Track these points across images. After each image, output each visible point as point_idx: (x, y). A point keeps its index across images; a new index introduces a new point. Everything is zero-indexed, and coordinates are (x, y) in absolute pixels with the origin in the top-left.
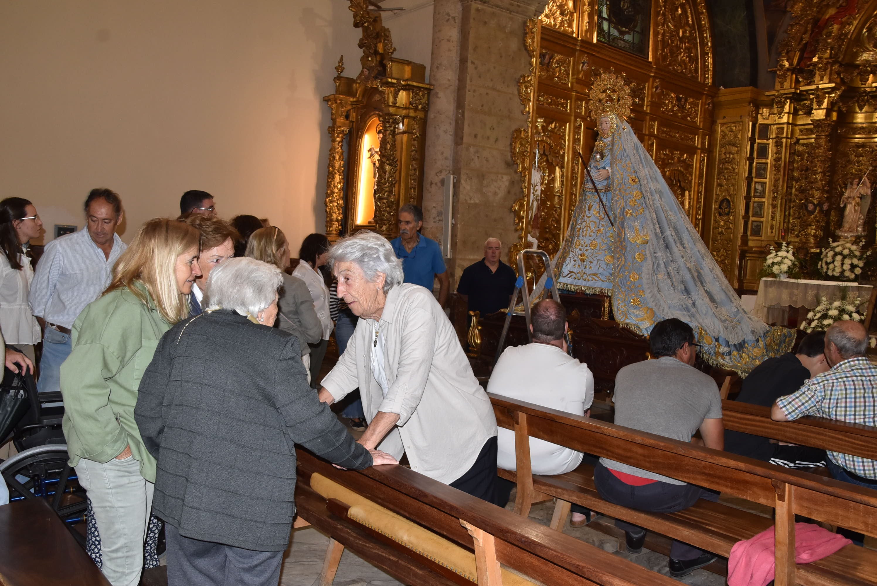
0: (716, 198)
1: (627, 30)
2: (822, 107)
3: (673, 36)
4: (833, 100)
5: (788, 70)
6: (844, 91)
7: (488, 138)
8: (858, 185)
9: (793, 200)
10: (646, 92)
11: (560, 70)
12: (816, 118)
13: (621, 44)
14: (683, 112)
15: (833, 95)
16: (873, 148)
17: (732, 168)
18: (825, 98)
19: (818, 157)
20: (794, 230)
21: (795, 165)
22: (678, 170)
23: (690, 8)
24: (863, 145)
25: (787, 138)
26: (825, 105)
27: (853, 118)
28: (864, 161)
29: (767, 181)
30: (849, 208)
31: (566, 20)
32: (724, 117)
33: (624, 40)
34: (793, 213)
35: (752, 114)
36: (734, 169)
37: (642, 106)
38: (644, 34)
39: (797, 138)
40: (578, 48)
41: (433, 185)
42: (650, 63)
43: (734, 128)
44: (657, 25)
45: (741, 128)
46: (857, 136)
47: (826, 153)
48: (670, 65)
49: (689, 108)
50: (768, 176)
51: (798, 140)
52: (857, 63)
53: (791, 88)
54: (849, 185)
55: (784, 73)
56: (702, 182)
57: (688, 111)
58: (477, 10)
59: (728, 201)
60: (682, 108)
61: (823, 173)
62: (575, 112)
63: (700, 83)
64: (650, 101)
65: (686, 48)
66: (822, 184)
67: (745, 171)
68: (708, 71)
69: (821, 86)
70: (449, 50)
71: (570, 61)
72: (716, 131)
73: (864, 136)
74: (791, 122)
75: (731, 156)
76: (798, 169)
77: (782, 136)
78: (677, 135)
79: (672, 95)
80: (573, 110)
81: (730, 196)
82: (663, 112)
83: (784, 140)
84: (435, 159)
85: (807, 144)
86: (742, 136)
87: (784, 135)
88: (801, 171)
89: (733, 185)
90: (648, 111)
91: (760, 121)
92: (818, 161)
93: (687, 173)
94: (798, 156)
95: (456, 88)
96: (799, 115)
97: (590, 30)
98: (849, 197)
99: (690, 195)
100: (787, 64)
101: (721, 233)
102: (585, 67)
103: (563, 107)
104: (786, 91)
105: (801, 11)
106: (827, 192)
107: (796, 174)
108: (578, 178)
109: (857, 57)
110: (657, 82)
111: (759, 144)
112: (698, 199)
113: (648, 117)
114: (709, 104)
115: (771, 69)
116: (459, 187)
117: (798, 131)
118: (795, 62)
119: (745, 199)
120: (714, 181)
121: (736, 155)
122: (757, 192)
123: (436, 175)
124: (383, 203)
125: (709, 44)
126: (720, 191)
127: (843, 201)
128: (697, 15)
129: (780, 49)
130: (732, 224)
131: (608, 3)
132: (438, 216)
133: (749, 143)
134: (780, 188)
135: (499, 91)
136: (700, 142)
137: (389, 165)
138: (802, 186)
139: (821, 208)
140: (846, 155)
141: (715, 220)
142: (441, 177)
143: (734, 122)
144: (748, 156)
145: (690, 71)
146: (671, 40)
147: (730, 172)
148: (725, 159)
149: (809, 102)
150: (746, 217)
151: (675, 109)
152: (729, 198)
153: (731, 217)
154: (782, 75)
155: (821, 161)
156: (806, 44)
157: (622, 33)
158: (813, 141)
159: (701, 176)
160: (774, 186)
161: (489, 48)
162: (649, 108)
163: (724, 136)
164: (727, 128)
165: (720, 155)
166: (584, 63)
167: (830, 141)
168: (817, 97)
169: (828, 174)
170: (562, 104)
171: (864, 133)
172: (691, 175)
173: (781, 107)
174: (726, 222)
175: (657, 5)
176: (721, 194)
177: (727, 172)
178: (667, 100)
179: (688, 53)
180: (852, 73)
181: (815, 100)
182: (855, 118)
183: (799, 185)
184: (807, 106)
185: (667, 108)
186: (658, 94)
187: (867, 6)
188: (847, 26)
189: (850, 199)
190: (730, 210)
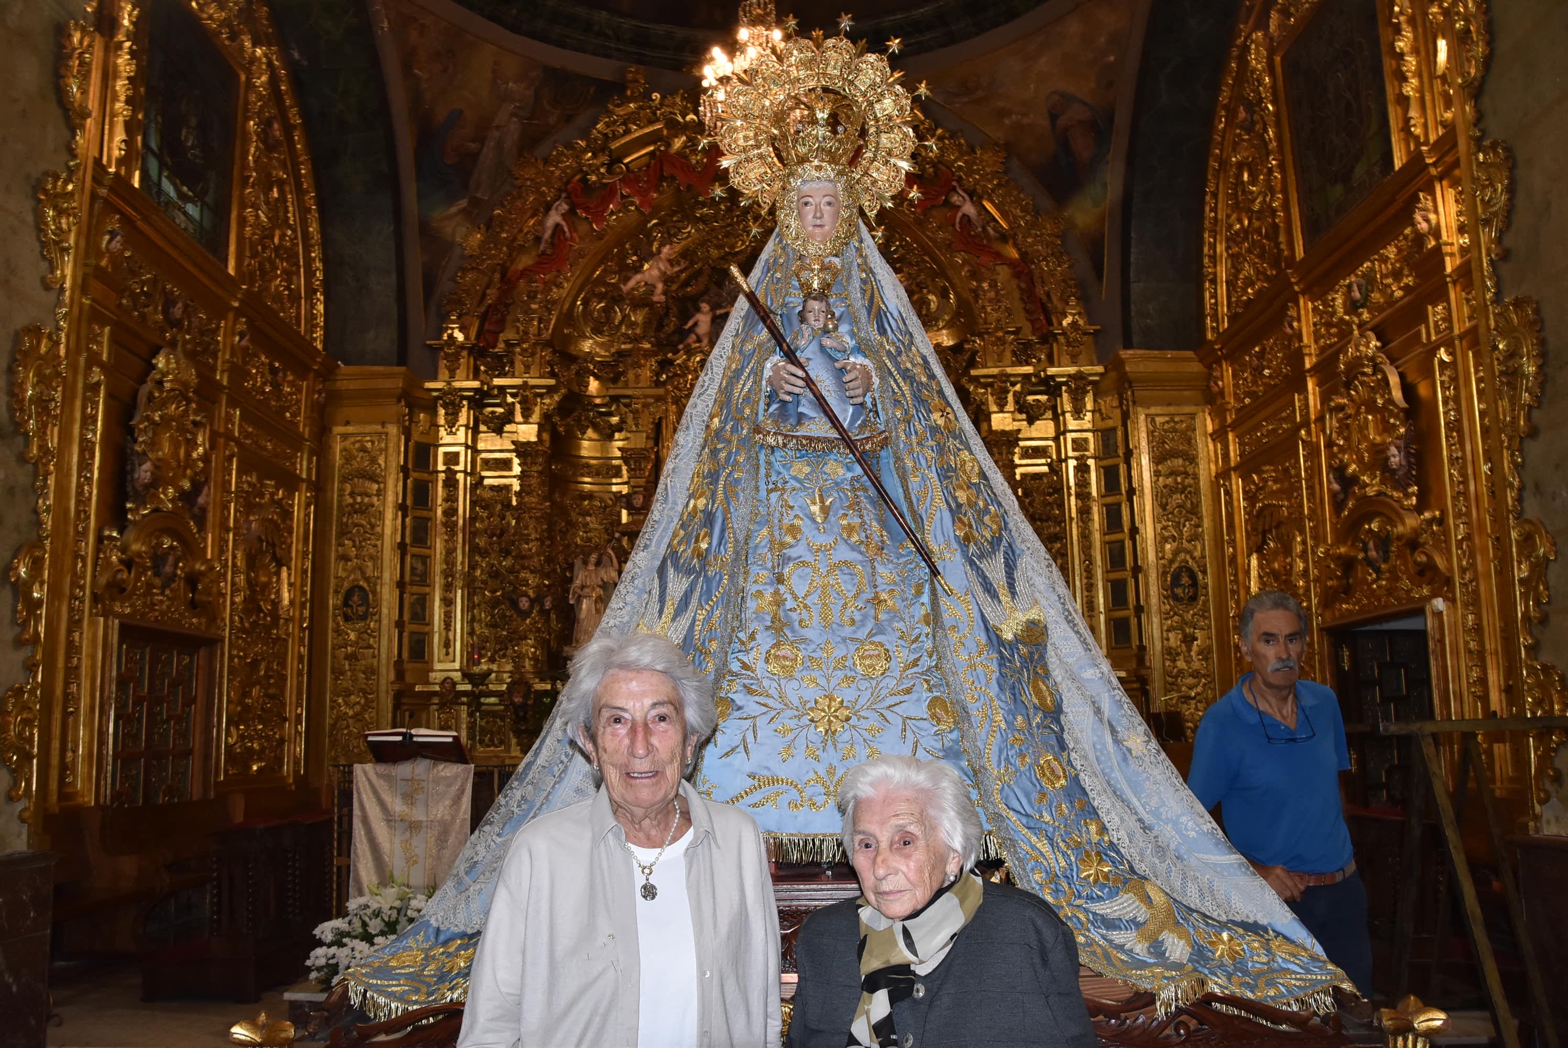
0: (337, 586)
1: (190, 194)
2: (532, 420)
3: (267, 238)
4: (548, 410)
5: (462, 347)
6: (563, 396)
8: (597, 564)
9: (479, 590)
10: (221, 339)
12: (522, 439)
13: (180, 219)
14: (278, 399)
15: (547, 401)
16: (605, 502)
17: (370, 523)
18: (536, 405)
19: (530, 509)
20: (484, 648)
21: (480, 525)
22: (272, 520)
23: (292, 193)
24: (590, 496)
25: (465, 472)
26: (536, 417)
27: (576, 447)
28: (593, 523)
29: (431, 552)
30: (585, 604)
32: (347, 423)
33: (185, 213)
34: (483, 615)
35: (404, 421)
36: (373, 527)
37: (213, 369)
38: (220, 212)
39: (480, 474)
40: (104, 192)
42: (230, 277)
43: (369, 445)
44: (243, 206)
45: (383, 445)
46: (582, 479)
47: (541, 504)
48: (260, 294)
49: (288, 394)
50: (433, 544)
51: (482, 478)
52: (574, 352)
53: (468, 381)
55: (455, 352)
56: (308, 550)
57: (286, 399)
59: (361, 588)
60: (277, 389)
61: (541, 540)
62: (89, 350)
64: (228, 361)
65: (284, 270)
66: (539, 560)
67: (396, 530)
68: (316, 326)
69: (529, 382)
72: (330, 447)
73: (593, 480)
74: (469, 443)
75: (366, 500)
76: (484, 531)
77: (457, 468)
78: (269, 446)
79: (263, 358)
80: (83, 342)
81: (367, 580)
82: (248, 392)
83: (460, 476)
85: (499, 486)
86: (386, 463)
87: (461, 467)
88: (491, 537)
89: (371, 558)
91: (416, 437)
92: (531, 518)
93: (284, 529)
94: (485, 508)
96: (481, 432)
97: (126, 161)
98: (583, 587)
99: (289, 575)
100: (460, 336)
101: (351, 657)
102: (114, 244)
104: (462, 385)
105: (480, 247)
106: (548, 576)
107: (482, 542)
109: (572, 344)
110: (244, 323)
111: (415, 480)
112: (302, 586)
113: (224, 397)
114: (319, 392)
115: (432, 342)
117: (479, 461)
118: (473, 334)
119: (396, 587)
120: (330, 550)
121: (375, 499)
122: (416, 575)
125: (320, 275)
126: (344, 570)
127: (574, 593)
128: (304, 211)
129: (448, 307)
130: (374, 637)
133: (401, 475)
134: (459, 568)
136: (305, 467)
138: (494, 565)
139: (542, 605)
140: (566, 511)
141: (337, 631)
143: (369, 434)
144: (399, 501)
145: (290, 317)
146: (263, 246)
147: (365, 532)
148: (352, 505)
149: (504, 410)
150: (400, 624)
151: (267, 389)
152: (365, 585)
153: (372, 624)
154: (452, 354)
155: (536, 518)
156: (489, 307)
157: (182, 196)
158: (513, 480)
159: (305, 539)
160: (447, 564)
162: (226, 375)
163: (348, 458)
164: (354, 443)
165: (341, 496)
166: (113, 234)
167: (543, 484)
168: (522, 401)
169: (546, 542)
171: (592, 475)
172: (290, 533)
173: (453, 414)
174: (360, 633)
175: (244, 166)
176: (347, 577)
177: (358, 531)
178: (254, 367)
179: (286, 280)
180: (568, 369)
181: (518, 406)
182: (579, 447)
183: (488, 563)
184: (498, 418)
185: (253, 385)
186: (242, 349)
187: (583, 262)
188: (555, 289)
189: (586, 590)
190: (367, 609)
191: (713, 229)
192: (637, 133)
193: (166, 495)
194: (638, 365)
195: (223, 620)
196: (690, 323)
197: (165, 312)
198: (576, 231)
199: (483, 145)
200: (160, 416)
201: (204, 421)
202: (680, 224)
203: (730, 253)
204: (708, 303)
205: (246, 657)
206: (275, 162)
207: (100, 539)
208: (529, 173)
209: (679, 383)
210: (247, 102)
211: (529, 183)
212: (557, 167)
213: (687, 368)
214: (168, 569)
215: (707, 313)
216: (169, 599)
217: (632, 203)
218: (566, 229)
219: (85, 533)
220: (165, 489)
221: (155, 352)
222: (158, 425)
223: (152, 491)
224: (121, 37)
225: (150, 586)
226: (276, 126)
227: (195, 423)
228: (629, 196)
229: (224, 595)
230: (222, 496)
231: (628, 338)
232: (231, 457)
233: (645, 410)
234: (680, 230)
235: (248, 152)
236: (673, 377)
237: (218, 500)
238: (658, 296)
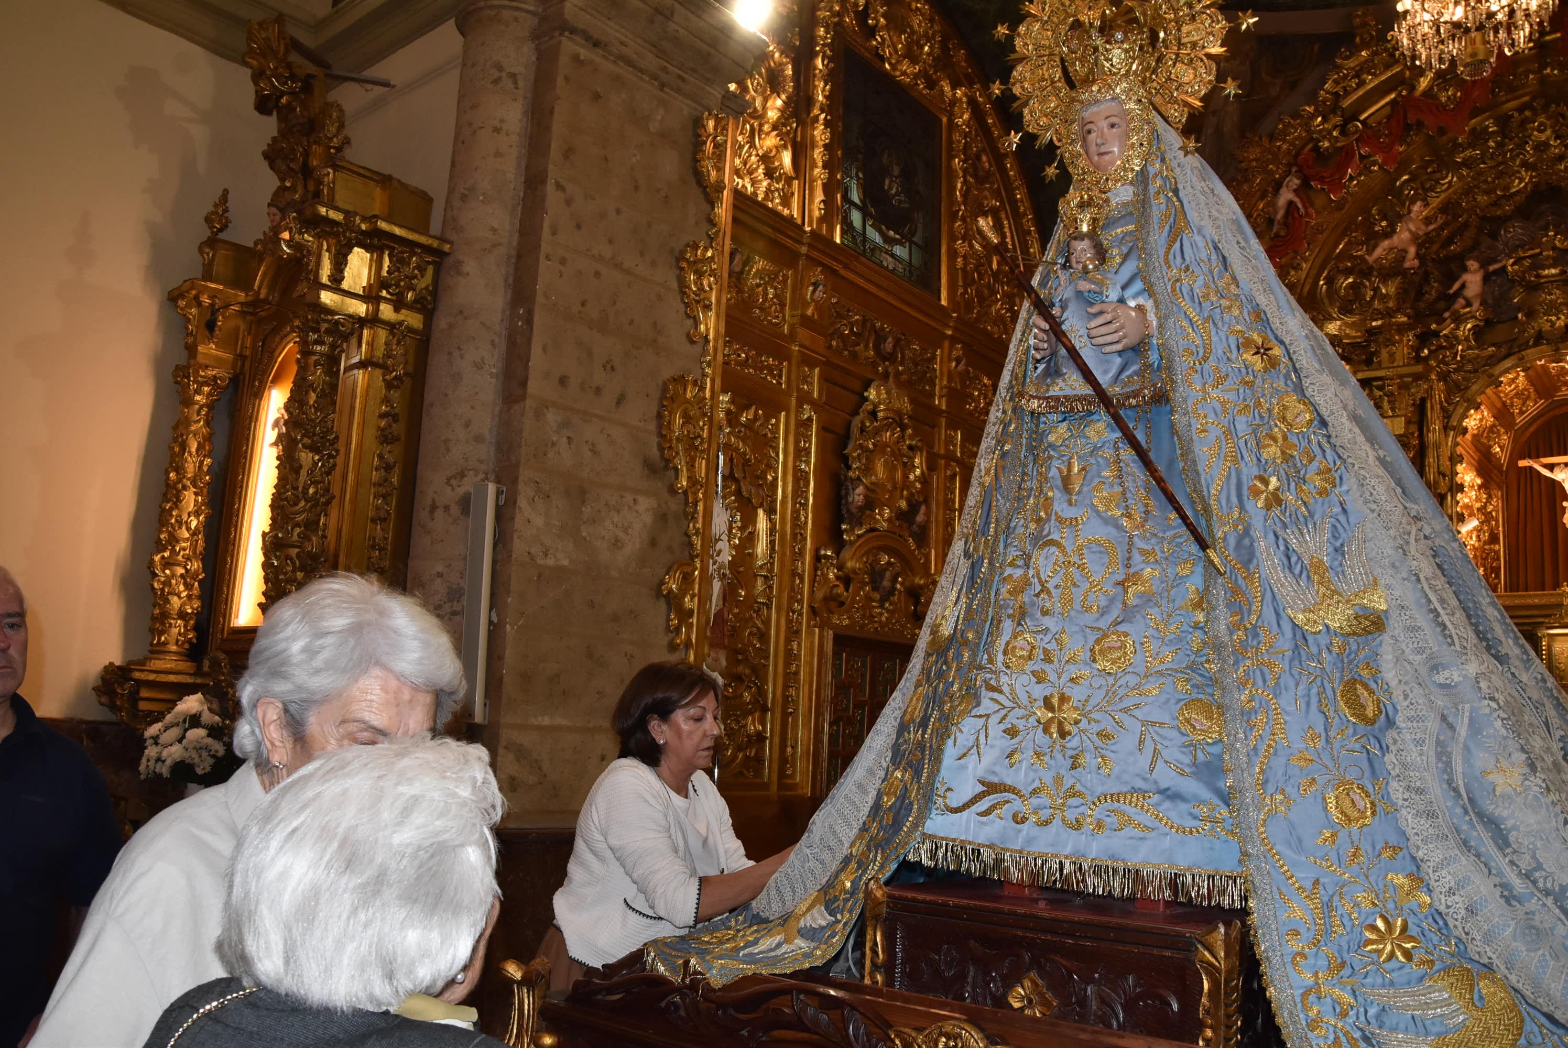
1: (897, 236)
7: (598, 391)
10: (937, 367)
11: (766, 294)
13: (888, 262)
23: (1007, 217)
31: (777, 190)
33: (893, 255)
37: (932, 395)
38: (930, 249)
40: (804, 250)
41: (439, 513)
42: (944, 308)
44: (953, 238)
48: (977, 320)
58: (576, 58)
62: (799, 390)
64: (946, 387)
70: (498, 154)
71: (785, 277)
79: (985, 380)
80: (794, 384)
82: (971, 413)
84: (447, 441)
90: (944, 408)
95: (514, 253)
97: (827, 218)
102: (818, 294)
103: (774, 377)
108: (805, 539)
110: (959, 349)
113: (943, 421)
116: (512, 519)
123: (448, 482)
124: (288, 557)
128: (1021, 234)
131: (861, 175)
132: (450, 600)
135: (628, 272)
137: (313, 449)
142: (461, 491)
146: (979, 273)
157: (887, 240)
161: (606, 159)
162: (944, 400)
166: (816, 285)
170: (770, 369)
175: (952, 200)
178: (976, 389)
185: (976, 407)
186: (960, 373)
187: (1321, 237)
188: (1293, 273)
191: (1480, 173)
192: (1371, 82)
193: (882, 516)
194: (1390, 342)
196: (1456, 286)
197: (877, 348)
198: (1312, 205)
200: (874, 444)
201: (920, 444)
202: (1438, 175)
203: (1501, 198)
204: (1476, 259)
206: (987, 193)
207: (817, 558)
208: (1254, 153)
209: (1444, 357)
210: (950, 142)
211: (1254, 164)
212: (1284, 141)
213: (1456, 338)
214: (886, 583)
215: (1476, 271)
216: (888, 611)
217: (1374, 163)
218: (1300, 205)
219: (801, 553)
220: (881, 510)
221: (866, 387)
222: (872, 451)
223: (868, 512)
224: (816, 111)
225: (869, 599)
226: (984, 158)
227: (910, 448)
228: (1369, 156)
230: (945, 514)
231: (1381, 313)
232: (953, 477)
233: (1403, 391)
234: (1437, 182)
235: (955, 188)
236: (1436, 350)
237: (941, 518)
238: (1411, 262)
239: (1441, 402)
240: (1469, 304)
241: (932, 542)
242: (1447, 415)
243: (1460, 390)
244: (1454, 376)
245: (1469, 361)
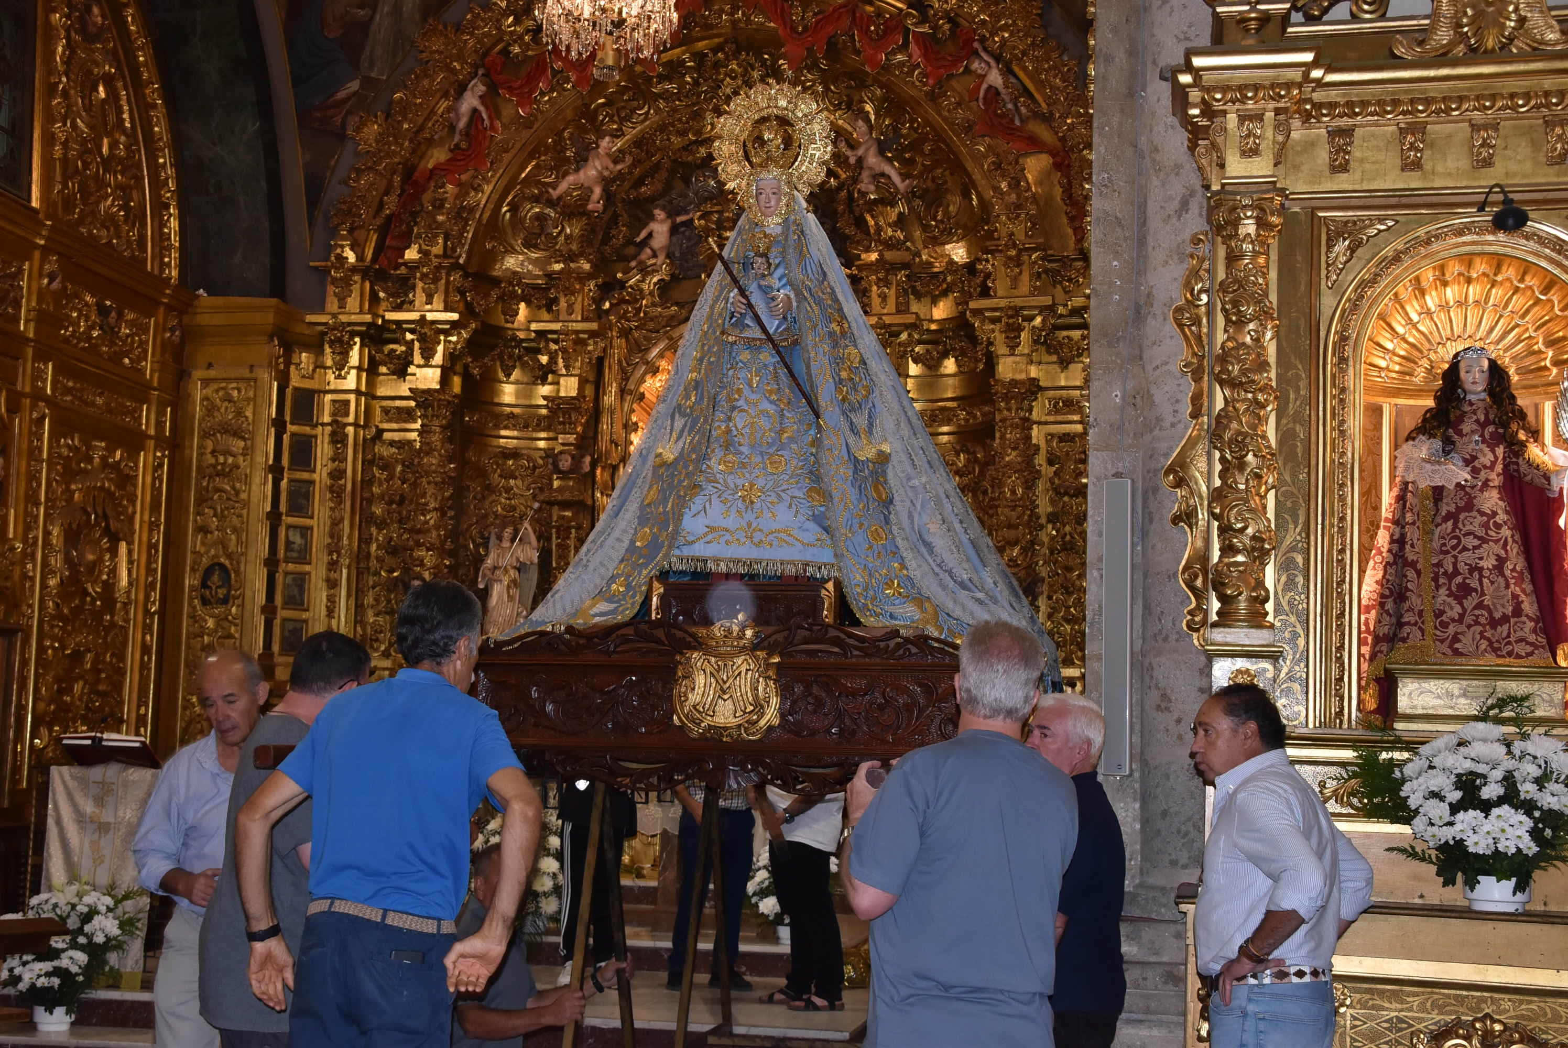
0: (194, 563)
2: (433, 363)
3: (89, 151)
4: (455, 349)
5: (354, 269)
6: (475, 332)
8: (513, 541)
9: (372, 570)
10: (24, 284)
12: (422, 386)
14: (112, 344)
15: (454, 339)
16: (535, 461)
17: (233, 488)
18: (439, 343)
19: (428, 473)
20: (377, 640)
21: (376, 490)
22: (102, 488)
23: (126, 88)
24: (515, 454)
25: (356, 425)
26: (438, 358)
27: (496, 392)
28: (517, 487)
29: (313, 522)
30: (497, 591)
32: (210, 366)
34: (375, 599)
35: (277, 364)
36: (237, 493)
37: (17, 320)
39: (377, 427)
42: (34, 210)
43: (235, 393)
44: (50, 120)
45: (251, 394)
46: (503, 433)
47: (444, 466)
48: (80, 222)
49: (128, 336)
50: (316, 512)
51: (380, 432)
52: (495, 273)
53: (361, 312)
54: (493, 539)
55: (346, 276)
56: (158, 519)
57: (124, 342)
59: (222, 567)
60: (110, 333)
61: (441, 510)
63: (151, 274)
64: (35, 309)
65: (119, 186)
66: (439, 535)
67: (265, 497)
68: (169, 248)
69: (430, 316)
72: (189, 395)
73: (515, 433)
74: (363, 388)
75: (230, 460)
76: (382, 497)
77: (345, 420)
78: (99, 401)
79: (88, 298)
81: (229, 556)
82: (66, 340)
83: (350, 430)
85: (400, 441)
86: (254, 415)
87: (351, 419)
88: (390, 503)
89: (235, 530)
90: (31, 335)
91: (295, 381)
92: (429, 483)
93: (122, 497)
94: (383, 468)
96: (379, 375)
98: (495, 568)
99: (130, 552)
100: (351, 257)
104: (354, 318)
105: (377, 141)
106: (451, 554)
107: (378, 510)
109: (495, 261)
110: (54, 263)
111: (293, 435)
112: (149, 562)
113: (30, 352)
114: (172, 330)
115: (317, 264)
117: (378, 411)
118: (369, 253)
119: (265, 565)
120: (187, 521)
121: (241, 459)
122: (292, 550)
125: (171, 185)
126: (203, 543)
127: (484, 576)
128: (142, 108)
129: (336, 221)
130: (236, 625)
133: (273, 430)
134: (345, 540)
136: (153, 422)
138: (391, 539)
140: (482, 473)
141: (193, 617)
143: (236, 379)
144: (271, 462)
145: (129, 243)
146: (84, 163)
147: (229, 499)
148: (214, 466)
149: (403, 348)
150: (269, 610)
151: (95, 334)
152: (227, 563)
153: (234, 610)
154: (341, 278)
155: (436, 484)
156: (389, 218)
158: (414, 435)
159: (155, 507)
160: (332, 537)
162: (32, 325)
163: (211, 409)
164: (217, 391)
165: (201, 454)
167: (450, 440)
168: (422, 339)
169: (451, 513)
171: (514, 427)
172: (133, 502)
173: (341, 353)
174: (220, 620)
175: (50, 69)
176: (207, 552)
177: (220, 498)
178: (76, 309)
179: (122, 198)
180: (487, 295)
181: (417, 345)
182: (499, 393)
183: (385, 536)
184: (399, 357)
185: (74, 331)
186: (54, 293)
187: (507, 157)
188: (472, 194)
189: (497, 572)
190: (229, 592)
191: (675, 110)
194: (570, 290)
195: (31, 606)
196: (643, 234)
198: (497, 117)
199: (374, 10)
202: (635, 104)
203: (696, 142)
204: (663, 208)
205: (63, 647)
206: (98, 57)
208: (437, 44)
209: (626, 312)
211: (436, 57)
212: (472, 34)
213: (641, 291)
215: (663, 221)
217: (568, 81)
218: (485, 116)
226: (96, 10)
228: (562, 71)
229: (32, 579)
230: (29, 465)
231: (562, 256)
232: (43, 418)
233: (579, 347)
234: (633, 111)
235: (54, 52)
236: (618, 304)
237: (23, 469)
238: (596, 203)
239: (620, 361)
240: (655, 255)
241: (11, 499)
242: (625, 377)
243: (640, 351)
244: (636, 334)
245: (652, 319)
